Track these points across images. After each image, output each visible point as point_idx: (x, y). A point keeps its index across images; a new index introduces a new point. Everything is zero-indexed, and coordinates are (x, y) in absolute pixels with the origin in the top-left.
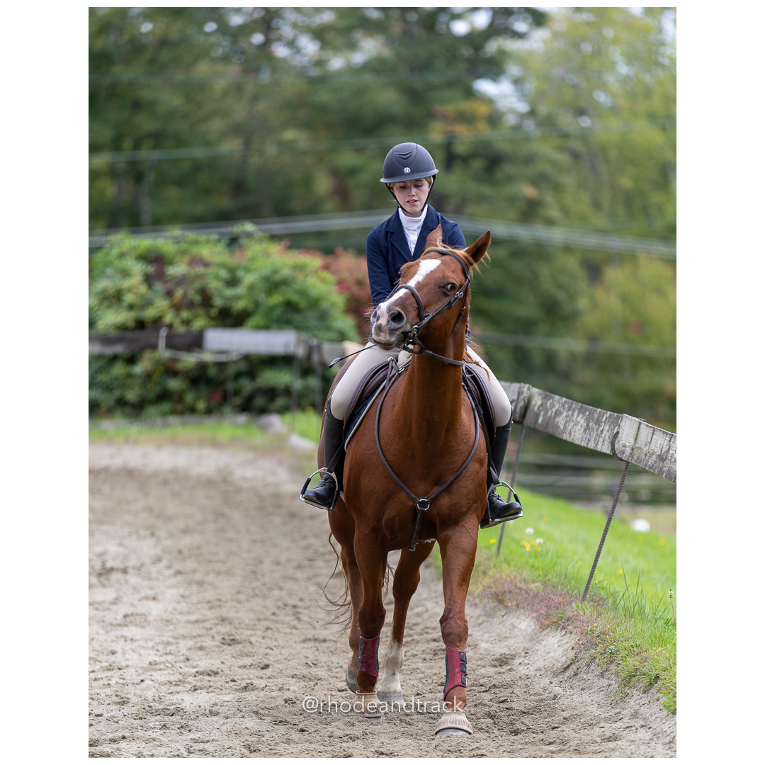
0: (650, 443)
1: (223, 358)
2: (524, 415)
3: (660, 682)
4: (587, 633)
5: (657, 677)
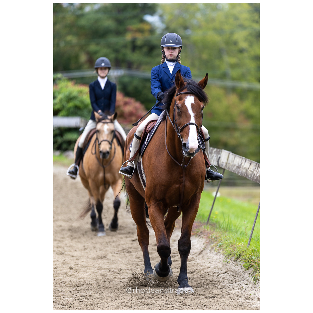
0: (234, 161)
3: (241, 257)
4: (209, 238)
5: (240, 255)
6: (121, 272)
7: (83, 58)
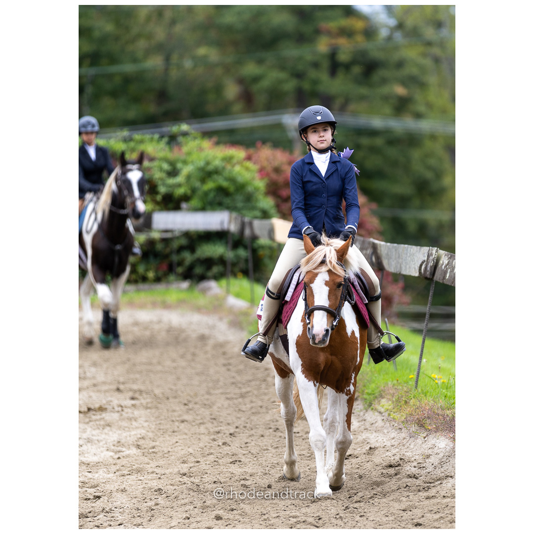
1: (169, 235)
2: (433, 273)
6: (321, 521)
7: (232, 91)
